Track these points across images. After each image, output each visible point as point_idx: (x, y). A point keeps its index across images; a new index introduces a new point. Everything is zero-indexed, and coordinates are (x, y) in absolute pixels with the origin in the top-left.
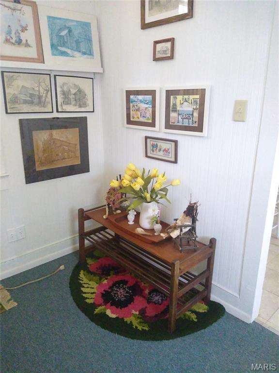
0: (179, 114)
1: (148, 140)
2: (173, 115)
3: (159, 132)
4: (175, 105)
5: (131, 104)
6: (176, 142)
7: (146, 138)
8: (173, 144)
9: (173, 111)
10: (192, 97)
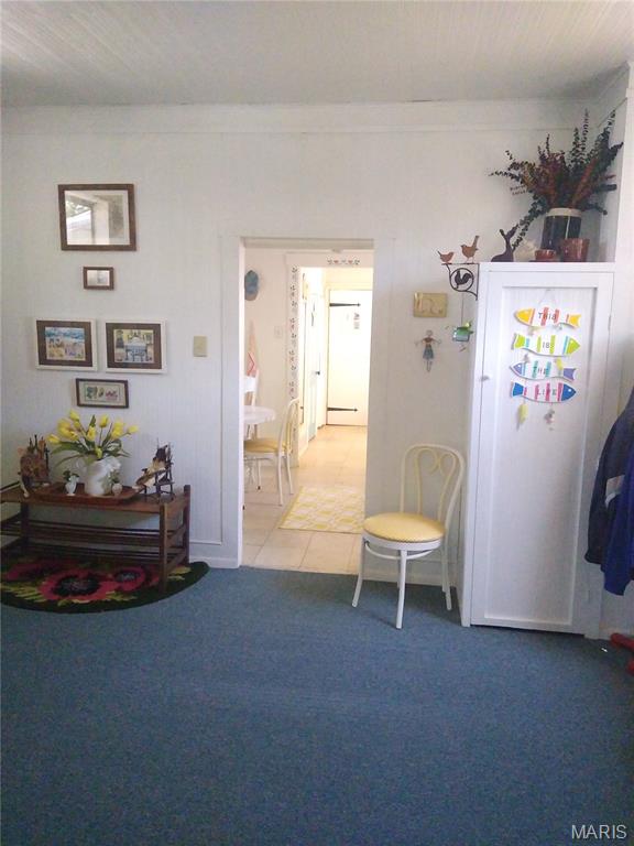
0: (127, 351)
1: (81, 384)
2: (117, 351)
3: (98, 372)
4: (120, 340)
5: (48, 339)
6: (125, 383)
7: (78, 381)
8: (123, 385)
9: (118, 347)
10: (143, 332)
